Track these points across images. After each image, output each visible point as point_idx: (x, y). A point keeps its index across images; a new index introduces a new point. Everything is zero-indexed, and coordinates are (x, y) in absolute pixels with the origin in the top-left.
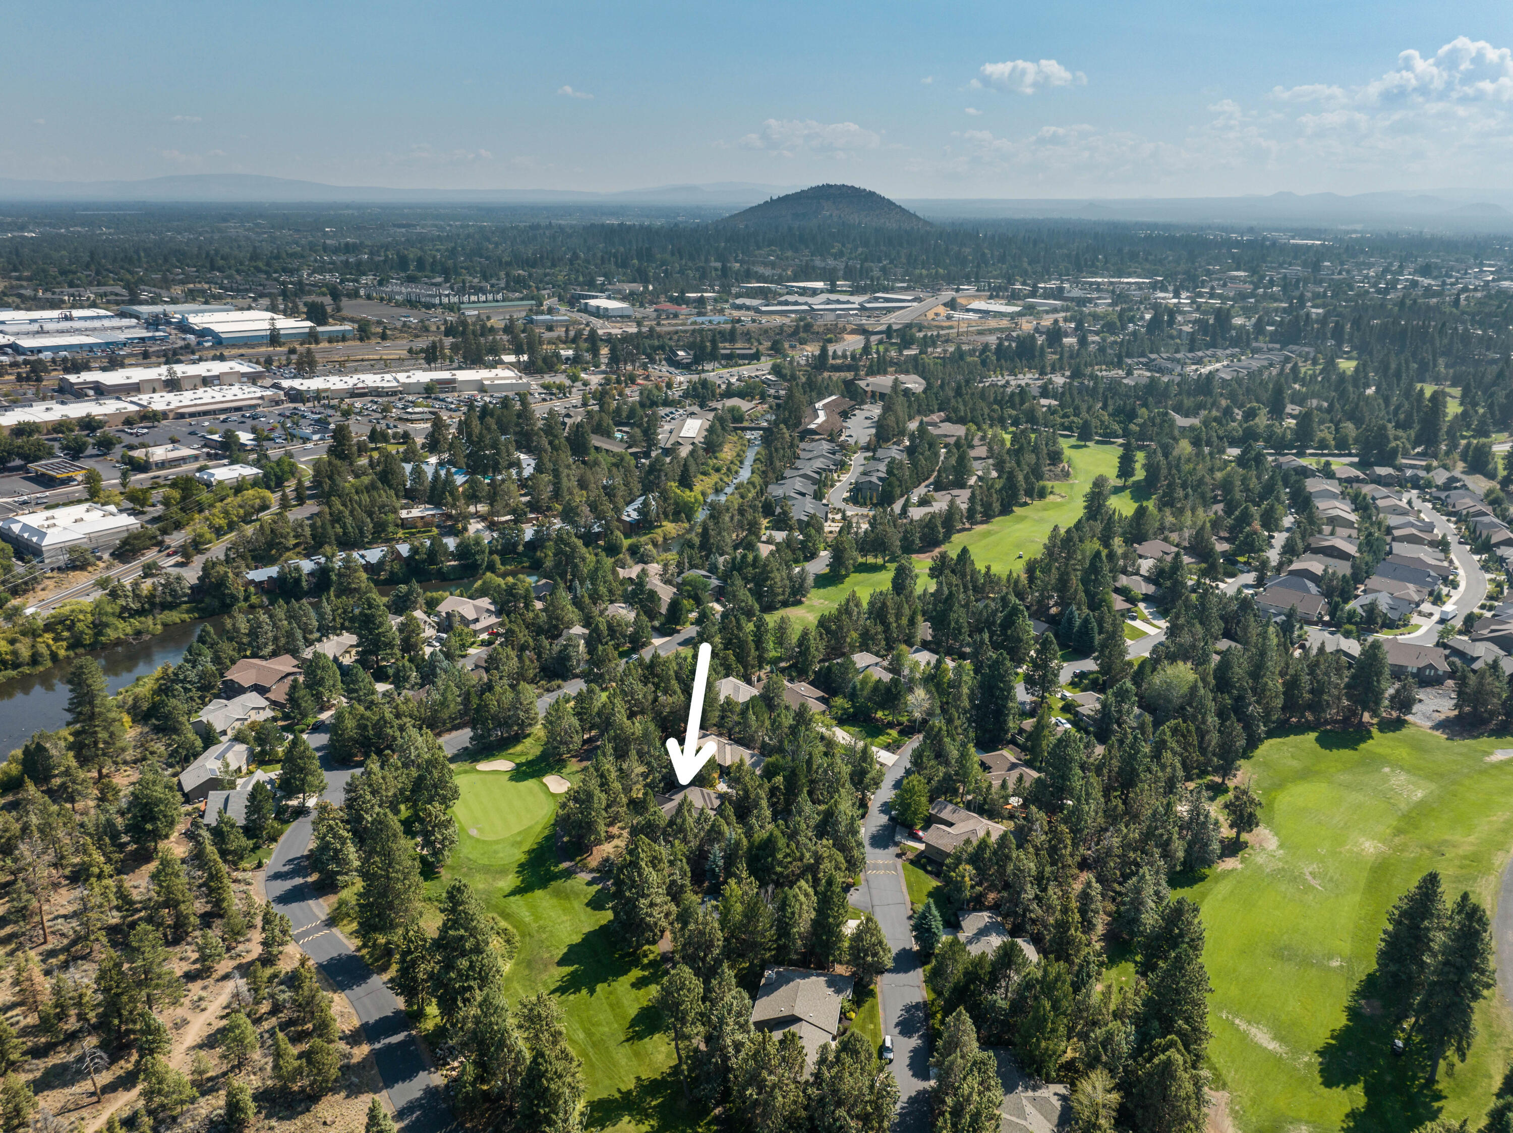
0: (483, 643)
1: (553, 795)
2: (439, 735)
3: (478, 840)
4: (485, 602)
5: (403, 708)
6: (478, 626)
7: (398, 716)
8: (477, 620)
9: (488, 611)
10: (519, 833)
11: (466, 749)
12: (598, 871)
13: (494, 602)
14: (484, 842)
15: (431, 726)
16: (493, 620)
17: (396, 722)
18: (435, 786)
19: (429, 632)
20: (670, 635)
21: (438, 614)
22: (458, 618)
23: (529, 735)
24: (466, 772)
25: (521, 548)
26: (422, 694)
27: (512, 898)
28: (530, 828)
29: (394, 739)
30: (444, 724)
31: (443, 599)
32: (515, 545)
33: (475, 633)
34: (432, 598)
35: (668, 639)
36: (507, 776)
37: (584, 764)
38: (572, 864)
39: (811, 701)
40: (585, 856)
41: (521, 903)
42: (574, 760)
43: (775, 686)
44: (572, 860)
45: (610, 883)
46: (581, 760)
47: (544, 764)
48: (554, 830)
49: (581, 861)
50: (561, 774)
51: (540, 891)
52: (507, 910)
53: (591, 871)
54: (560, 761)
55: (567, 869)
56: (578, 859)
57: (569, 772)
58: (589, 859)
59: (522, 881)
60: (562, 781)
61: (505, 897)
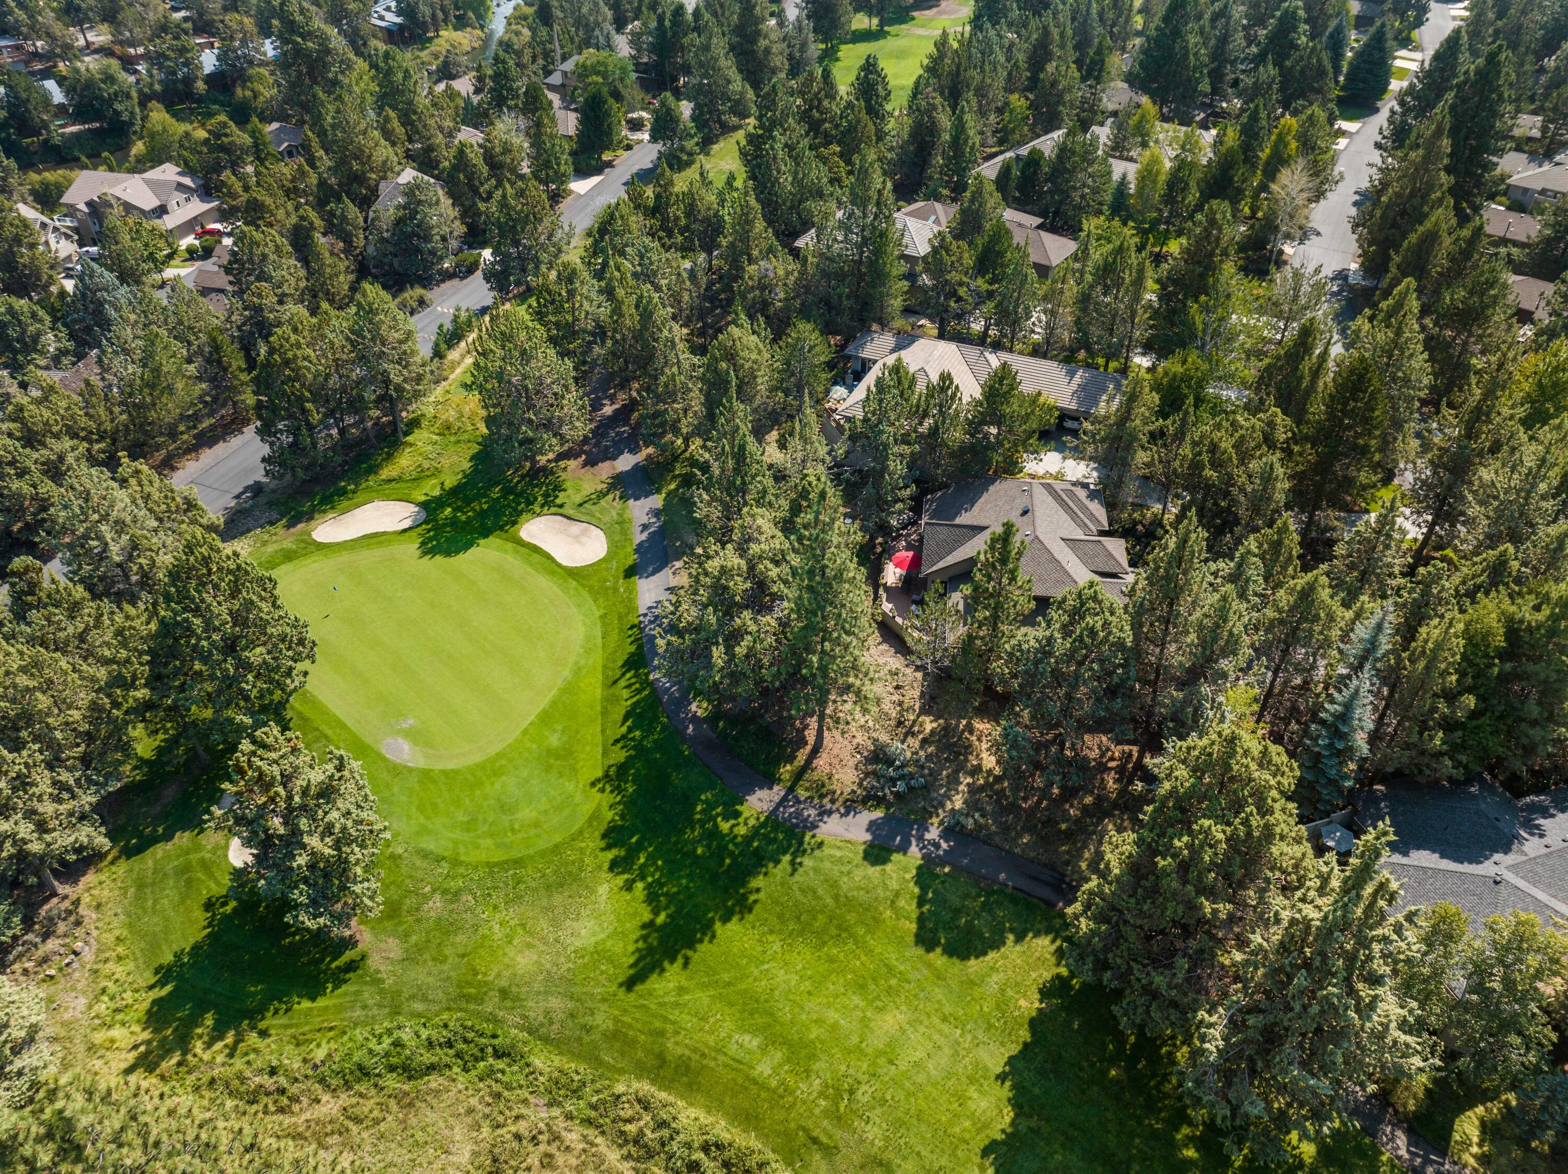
0: (192, 255)
1: (573, 573)
2: (167, 466)
3: (426, 775)
4: (168, 172)
5: (39, 415)
6: (170, 222)
7: (31, 439)
8: (162, 210)
9: (180, 187)
10: (545, 718)
11: (257, 489)
12: (870, 799)
13: (188, 170)
14: (450, 776)
15: (137, 451)
16: (197, 207)
17: (31, 458)
18: (231, 647)
19: (65, 248)
20: (598, 171)
21: (71, 211)
22: (118, 211)
23: (415, 424)
24: (289, 556)
25: (200, 86)
26: (89, 370)
27: (655, 983)
28: (568, 690)
29: (44, 505)
30: (173, 435)
31: (70, 182)
32: (188, 81)
33: (170, 236)
34: (46, 185)
35: (595, 180)
36: (412, 546)
37: (606, 470)
38: (777, 792)
39: (1043, 234)
40: (802, 756)
41: (702, 998)
42: (572, 464)
43: (991, 203)
44: (769, 781)
45: (933, 834)
46: (591, 462)
47: (496, 492)
48: (646, 684)
49: (799, 775)
50: (560, 510)
51: (734, 925)
52: (674, 1048)
53: (851, 806)
54: (538, 474)
55: (772, 820)
56: (786, 771)
57: (578, 499)
58: (821, 762)
59: (652, 898)
60: (576, 528)
61: (630, 984)
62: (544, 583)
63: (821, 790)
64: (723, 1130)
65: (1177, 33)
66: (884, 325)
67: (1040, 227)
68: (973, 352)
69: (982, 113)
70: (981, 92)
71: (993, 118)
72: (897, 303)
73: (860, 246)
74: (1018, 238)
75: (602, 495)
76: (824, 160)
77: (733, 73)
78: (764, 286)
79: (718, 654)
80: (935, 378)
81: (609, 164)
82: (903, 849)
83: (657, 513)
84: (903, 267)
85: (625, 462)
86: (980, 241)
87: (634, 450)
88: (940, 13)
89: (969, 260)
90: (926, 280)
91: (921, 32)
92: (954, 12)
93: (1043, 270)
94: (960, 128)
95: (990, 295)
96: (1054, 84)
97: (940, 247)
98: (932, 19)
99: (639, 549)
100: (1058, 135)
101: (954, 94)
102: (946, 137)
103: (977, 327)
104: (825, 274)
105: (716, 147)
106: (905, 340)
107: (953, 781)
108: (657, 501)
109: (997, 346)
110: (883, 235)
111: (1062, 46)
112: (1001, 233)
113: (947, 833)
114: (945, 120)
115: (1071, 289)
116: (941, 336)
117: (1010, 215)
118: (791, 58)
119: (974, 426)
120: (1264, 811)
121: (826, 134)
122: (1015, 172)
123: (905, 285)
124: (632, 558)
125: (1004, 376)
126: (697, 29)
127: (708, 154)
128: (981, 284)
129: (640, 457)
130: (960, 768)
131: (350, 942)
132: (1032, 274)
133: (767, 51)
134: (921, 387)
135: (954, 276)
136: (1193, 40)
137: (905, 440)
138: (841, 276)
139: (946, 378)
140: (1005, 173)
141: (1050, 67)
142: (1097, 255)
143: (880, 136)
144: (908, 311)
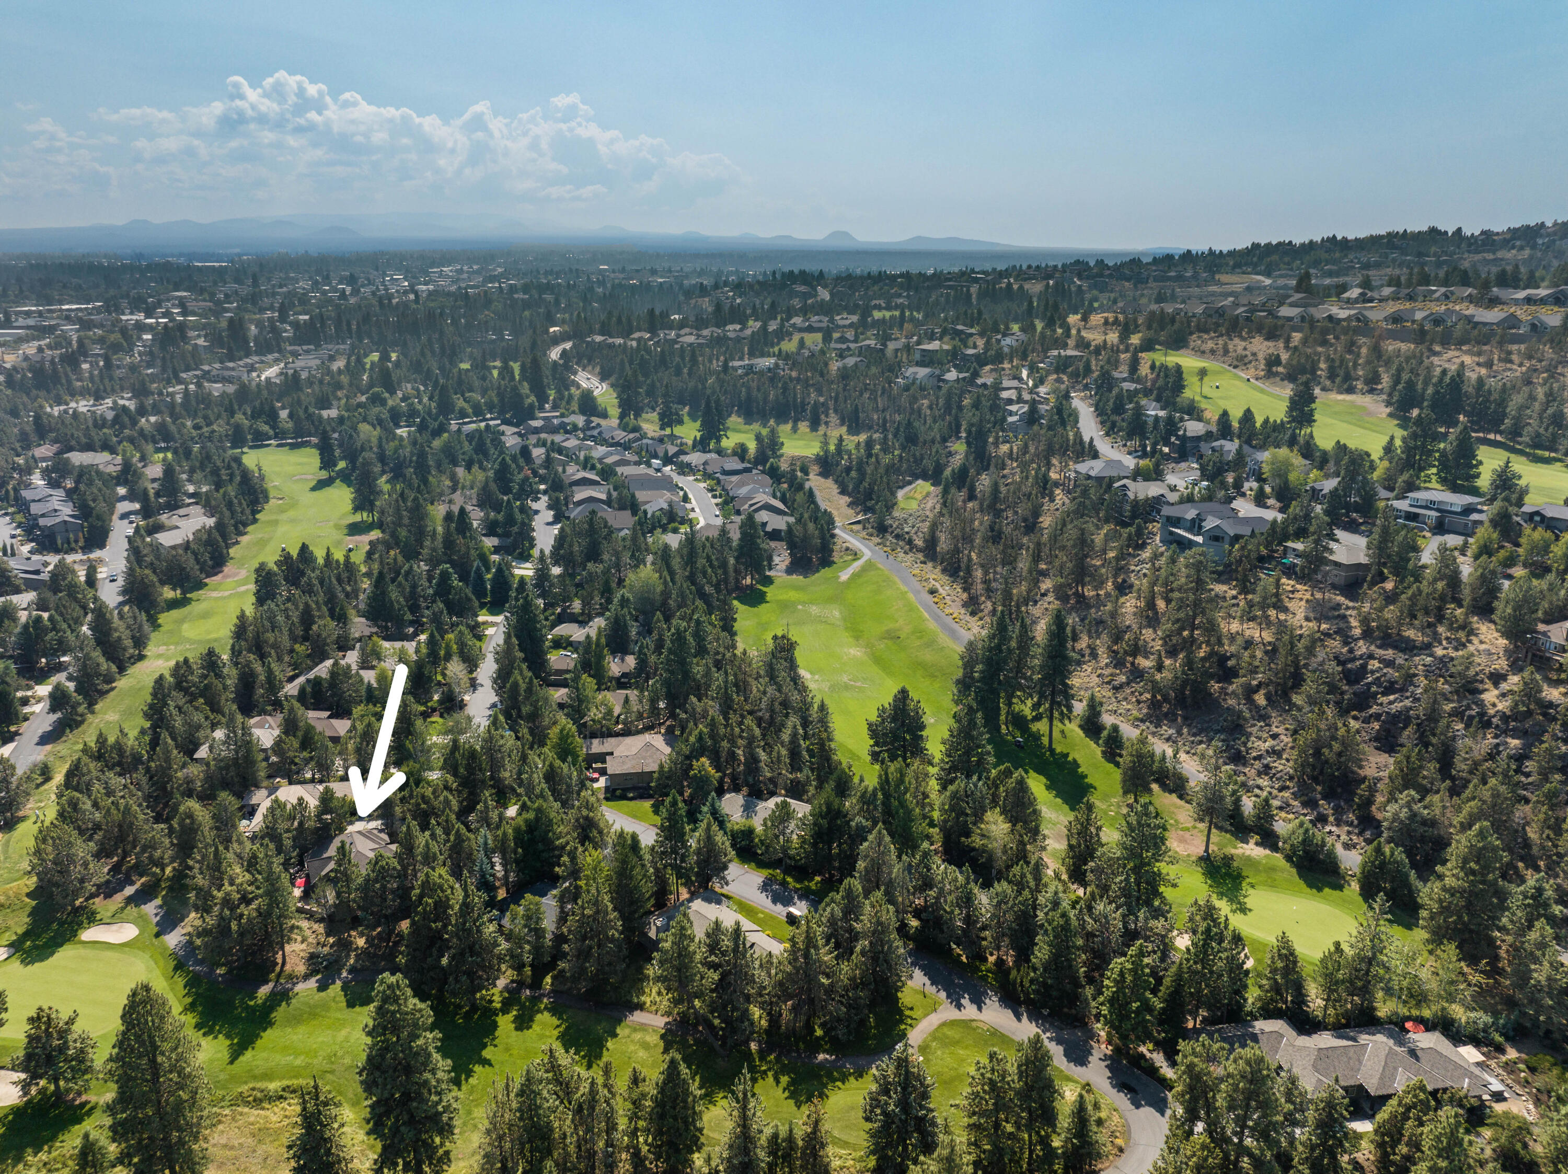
1: (123, 946)
12: (314, 973)
27: (242, 1059)
35: (11, 745)
36: (15, 964)
37: (119, 898)
38: (271, 985)
39: (333, 721)
40: (278, 969)
41: (265, 1055)
42: (97, 900)
43: (300, 713)
44: (266, 982)
45: (344, 974)
46: (108, 896)
47: (55, 926)
48: (188, 972)
49: (279, 975)
50: (101, 922)
51: (269, 1031)
52: (256, 1072)
53: (306, 977)
54: (77, 911)
55: (273, 993)
56: (273, 976)
57: (109, 914)
58: (288, 968)
59: (228, 1036)
60: (115, 927)
61: (232, 1062)
62: (109, 954)
63: (291, 977)
64: (286, 1083)
65: (384, 593)
66: (258, 787)
67: (330, 717)
68: (310, 787)
69: (280, 659)
70: (275, 646)
71: (287, 658)
72: (262, 774)
73: (237, 752)
74: (319, 728)
75: (123, 909)
76: (197, 709)
77: (102, 660)
78: (189, 781)
79: (234, 926)
80: (295, 802)
81: (17, 733)
82: (334, 983)
83: (160, 907)
84: (262, 756)
85: (129, 891)
86: (300, 734)
87: (132, 883)
88: (225, 577)
89: (296, 745)
90: (274, 759)
91: (215, 594)
92: (236, 574)
93: (335, 740)
94: (270, 672)
95: (311, 758)
96: (319, 635)
97: (278, 743)
98: (220, 584)
99: (157, 924)
100: (329, 663)
101: (259, 649)
102: (262, 678)
103: (308, 775)
104: (221, 769)
105: (97, 707)
106: (273, 790)
107: (348, 956)
108: (158, 901)
109: (321, 781)
110: (249, 742)
111: (319, 609)
112: (310, 729)
113: (350, 972)
114: (258, 668)
115: (351, 746)
116: (290, 783)
117: (312, 714)
118: (133, 637)
119: (319, 816)
120: (443, 891)
121: (192, 694)
122: (309, 689)
123: (264, 764)
124: (156, 929)
125: (327, 791)
126: (54, 628)
127: (93, 712)
128: (305, 754)
129: (138, 885)
130: (350, 950)
131: (87, 1102)
132: (330, 744)
133: (119, 638)
134: (289, 806)
135: (291, 754)
136: (394, 595)
137: (288, 831)
138: (227, 768)
139: (301, 799)
140: (302, 690)
141: (315, 627)
142: (360, 727)
143: (225, 688)
144: (270, 777)
